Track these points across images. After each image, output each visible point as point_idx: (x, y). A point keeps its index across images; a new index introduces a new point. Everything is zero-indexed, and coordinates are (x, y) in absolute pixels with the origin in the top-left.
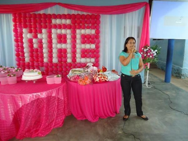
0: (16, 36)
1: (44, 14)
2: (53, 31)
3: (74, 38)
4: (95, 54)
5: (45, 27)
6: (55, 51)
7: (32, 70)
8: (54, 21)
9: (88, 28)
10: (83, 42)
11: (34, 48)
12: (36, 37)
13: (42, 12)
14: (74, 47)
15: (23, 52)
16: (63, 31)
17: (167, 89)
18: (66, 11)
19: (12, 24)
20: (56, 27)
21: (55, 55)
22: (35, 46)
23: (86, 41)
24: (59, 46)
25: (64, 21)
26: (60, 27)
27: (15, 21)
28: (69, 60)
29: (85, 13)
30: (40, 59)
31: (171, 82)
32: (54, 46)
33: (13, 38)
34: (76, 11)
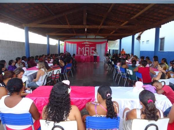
0: (77, 48)
2: (85, 47)
3: (90, 49)
5: (84, 47)
6: (85, 52)
8: (86, 45)
11: (81, 51)
12: (81, 49)
13: (83, 43)
14: (90, 51)
15: (78, 52)
20: (86, 47)
23: (93, 50)
24: (86, 51)
25: (88, 45)
26: (87, 47)
27: (77, 45)
29: (92, 44)
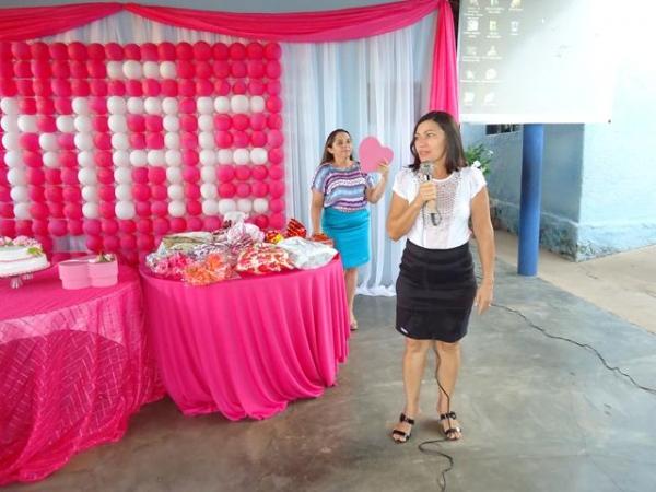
1: (78, 46)
2: (113, 103)
3: (190, 127)
4: (267, 182)
6: (121, 175)
7: (8, 240)
8: (112, 69)
9: (242, 91)
10: (225, 143)
11: (43, 169)
12: (50, 126)
13: (68, 38)
14: (192, 159)
15: (4, 183)
16: (149, 105)
17: (521, 298)
18: (157, 34)
20: (121, 89)
21: (122, 191)
22: (49, 160)
23: (232, 137)
24: (136, 158)
25: (148, 69)
26: (137, 89)
28: (176, 209)
29: (226, 40)
30: (68, 207)
31: (540, 274)
32: (116, 157)
34: (194, 33)
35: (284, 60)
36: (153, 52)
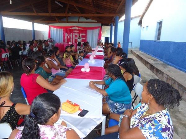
0: (64, 35)
5: (72, 33)
6: (74, 39)
8: (74, 31)
9: (84, 33)
12: (69, 35)
13: (71, 29)
15: (65, 39)
16: (77, 34)
19: (63, 31)
20: (75, 33)
21: (74, 41)
22: (69, 38)
23: (83, 37)
24: (75, 38)
25: (77, 31)
27: (64, 31)
29: (83, 29)
32: (74, 38)
33: (63, 35)
34: (80, 29)
35: (87, 31)
36: (77, 30)
